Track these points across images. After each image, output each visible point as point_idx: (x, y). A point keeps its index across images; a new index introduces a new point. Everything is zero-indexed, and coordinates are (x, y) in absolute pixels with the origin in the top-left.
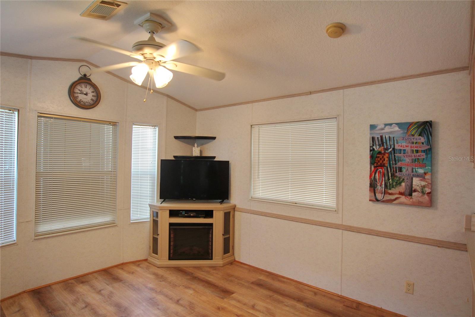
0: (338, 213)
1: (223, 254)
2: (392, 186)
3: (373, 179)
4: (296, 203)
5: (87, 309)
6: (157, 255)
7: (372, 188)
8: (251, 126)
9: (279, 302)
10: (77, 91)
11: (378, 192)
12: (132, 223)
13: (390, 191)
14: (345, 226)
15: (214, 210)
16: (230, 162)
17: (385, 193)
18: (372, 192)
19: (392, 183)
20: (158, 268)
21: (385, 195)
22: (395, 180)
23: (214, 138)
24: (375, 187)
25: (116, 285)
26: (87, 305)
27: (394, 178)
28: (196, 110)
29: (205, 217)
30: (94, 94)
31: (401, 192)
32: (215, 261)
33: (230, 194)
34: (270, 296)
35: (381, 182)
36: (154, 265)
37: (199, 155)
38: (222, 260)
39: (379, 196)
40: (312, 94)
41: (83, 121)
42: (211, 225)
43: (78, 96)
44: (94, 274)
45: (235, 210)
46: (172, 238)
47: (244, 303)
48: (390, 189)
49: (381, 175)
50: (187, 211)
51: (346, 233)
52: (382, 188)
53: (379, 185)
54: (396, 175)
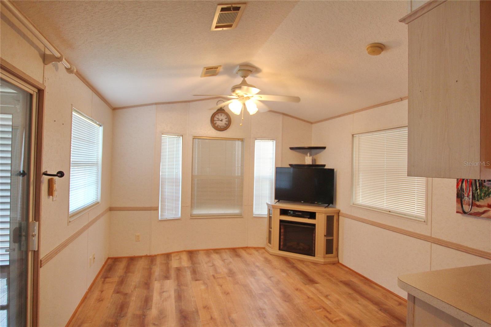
0: (427, 224)
1: (325, 254)
2: (480, 197)
3: (460, 188)
4: (390, 212)
5: (212, 267)
6: (270, 245)
7: (459, 199)
8: (353, 135)
9: (355, 299)
10: (215, 119)
11: (465, 204)
12: (254, 217)
13: (478, 203)
14: (433, 238)
15: (318, 212)
16: (335, 170)
17: (473, 205)
18: (459, 203)
19: (481, 194)
20: (270, 255)
21: (473, 207)
22: (483, 190)
23: (324, 148)
24: (461, 198)
25: (236, 259)
26: (214, 265)
27: (482, 188)
28: (312, 123)
29: (309, 218)
30: (227, 120)
31: (489, 204)
32: (316, 258)
33: (336, 200)
34: (350, 294)
35: (468, 193)
36: (268, 253)
37: (311, 164)
38: (323, 259)
39: (467, 208)
40: (403, 100)
41: (220, 140)
42: (314, 225)
43: (216, 123)
44: (226, 250)
45: (340, 215)
46: (282, 232)
47: (321, 292)
48: (478, 201)
49: (468, 184)
50: (295, 211)
51: (434, 246)
52: (470, 199)
53: (466, 196)
54: (485, 185)
